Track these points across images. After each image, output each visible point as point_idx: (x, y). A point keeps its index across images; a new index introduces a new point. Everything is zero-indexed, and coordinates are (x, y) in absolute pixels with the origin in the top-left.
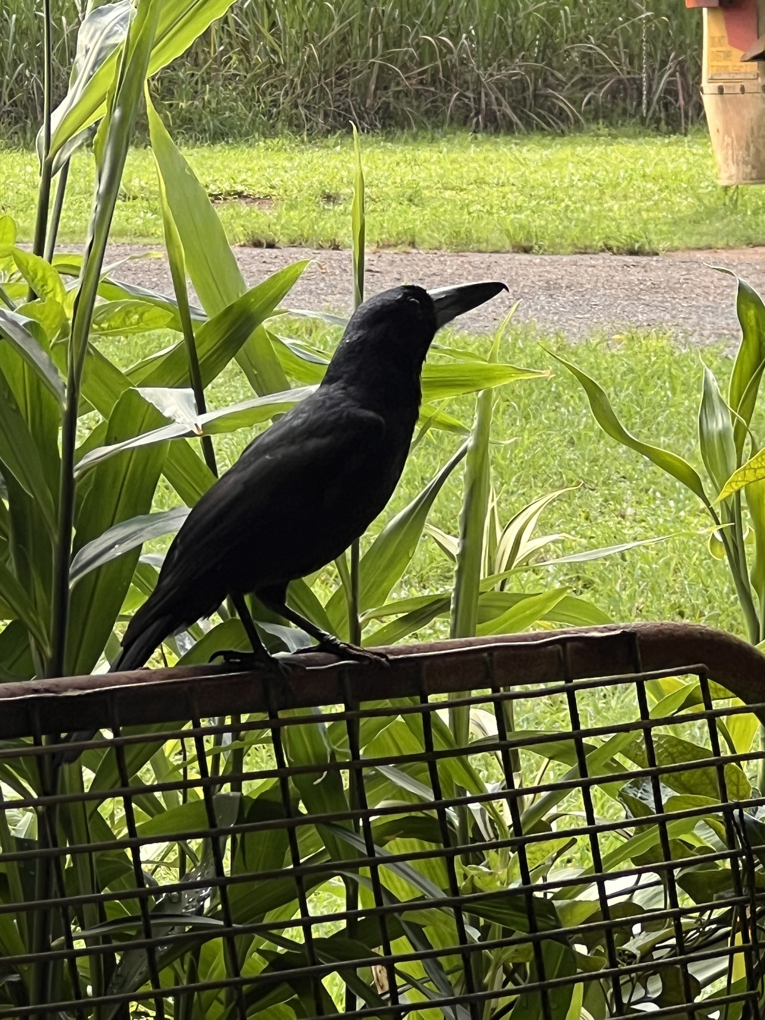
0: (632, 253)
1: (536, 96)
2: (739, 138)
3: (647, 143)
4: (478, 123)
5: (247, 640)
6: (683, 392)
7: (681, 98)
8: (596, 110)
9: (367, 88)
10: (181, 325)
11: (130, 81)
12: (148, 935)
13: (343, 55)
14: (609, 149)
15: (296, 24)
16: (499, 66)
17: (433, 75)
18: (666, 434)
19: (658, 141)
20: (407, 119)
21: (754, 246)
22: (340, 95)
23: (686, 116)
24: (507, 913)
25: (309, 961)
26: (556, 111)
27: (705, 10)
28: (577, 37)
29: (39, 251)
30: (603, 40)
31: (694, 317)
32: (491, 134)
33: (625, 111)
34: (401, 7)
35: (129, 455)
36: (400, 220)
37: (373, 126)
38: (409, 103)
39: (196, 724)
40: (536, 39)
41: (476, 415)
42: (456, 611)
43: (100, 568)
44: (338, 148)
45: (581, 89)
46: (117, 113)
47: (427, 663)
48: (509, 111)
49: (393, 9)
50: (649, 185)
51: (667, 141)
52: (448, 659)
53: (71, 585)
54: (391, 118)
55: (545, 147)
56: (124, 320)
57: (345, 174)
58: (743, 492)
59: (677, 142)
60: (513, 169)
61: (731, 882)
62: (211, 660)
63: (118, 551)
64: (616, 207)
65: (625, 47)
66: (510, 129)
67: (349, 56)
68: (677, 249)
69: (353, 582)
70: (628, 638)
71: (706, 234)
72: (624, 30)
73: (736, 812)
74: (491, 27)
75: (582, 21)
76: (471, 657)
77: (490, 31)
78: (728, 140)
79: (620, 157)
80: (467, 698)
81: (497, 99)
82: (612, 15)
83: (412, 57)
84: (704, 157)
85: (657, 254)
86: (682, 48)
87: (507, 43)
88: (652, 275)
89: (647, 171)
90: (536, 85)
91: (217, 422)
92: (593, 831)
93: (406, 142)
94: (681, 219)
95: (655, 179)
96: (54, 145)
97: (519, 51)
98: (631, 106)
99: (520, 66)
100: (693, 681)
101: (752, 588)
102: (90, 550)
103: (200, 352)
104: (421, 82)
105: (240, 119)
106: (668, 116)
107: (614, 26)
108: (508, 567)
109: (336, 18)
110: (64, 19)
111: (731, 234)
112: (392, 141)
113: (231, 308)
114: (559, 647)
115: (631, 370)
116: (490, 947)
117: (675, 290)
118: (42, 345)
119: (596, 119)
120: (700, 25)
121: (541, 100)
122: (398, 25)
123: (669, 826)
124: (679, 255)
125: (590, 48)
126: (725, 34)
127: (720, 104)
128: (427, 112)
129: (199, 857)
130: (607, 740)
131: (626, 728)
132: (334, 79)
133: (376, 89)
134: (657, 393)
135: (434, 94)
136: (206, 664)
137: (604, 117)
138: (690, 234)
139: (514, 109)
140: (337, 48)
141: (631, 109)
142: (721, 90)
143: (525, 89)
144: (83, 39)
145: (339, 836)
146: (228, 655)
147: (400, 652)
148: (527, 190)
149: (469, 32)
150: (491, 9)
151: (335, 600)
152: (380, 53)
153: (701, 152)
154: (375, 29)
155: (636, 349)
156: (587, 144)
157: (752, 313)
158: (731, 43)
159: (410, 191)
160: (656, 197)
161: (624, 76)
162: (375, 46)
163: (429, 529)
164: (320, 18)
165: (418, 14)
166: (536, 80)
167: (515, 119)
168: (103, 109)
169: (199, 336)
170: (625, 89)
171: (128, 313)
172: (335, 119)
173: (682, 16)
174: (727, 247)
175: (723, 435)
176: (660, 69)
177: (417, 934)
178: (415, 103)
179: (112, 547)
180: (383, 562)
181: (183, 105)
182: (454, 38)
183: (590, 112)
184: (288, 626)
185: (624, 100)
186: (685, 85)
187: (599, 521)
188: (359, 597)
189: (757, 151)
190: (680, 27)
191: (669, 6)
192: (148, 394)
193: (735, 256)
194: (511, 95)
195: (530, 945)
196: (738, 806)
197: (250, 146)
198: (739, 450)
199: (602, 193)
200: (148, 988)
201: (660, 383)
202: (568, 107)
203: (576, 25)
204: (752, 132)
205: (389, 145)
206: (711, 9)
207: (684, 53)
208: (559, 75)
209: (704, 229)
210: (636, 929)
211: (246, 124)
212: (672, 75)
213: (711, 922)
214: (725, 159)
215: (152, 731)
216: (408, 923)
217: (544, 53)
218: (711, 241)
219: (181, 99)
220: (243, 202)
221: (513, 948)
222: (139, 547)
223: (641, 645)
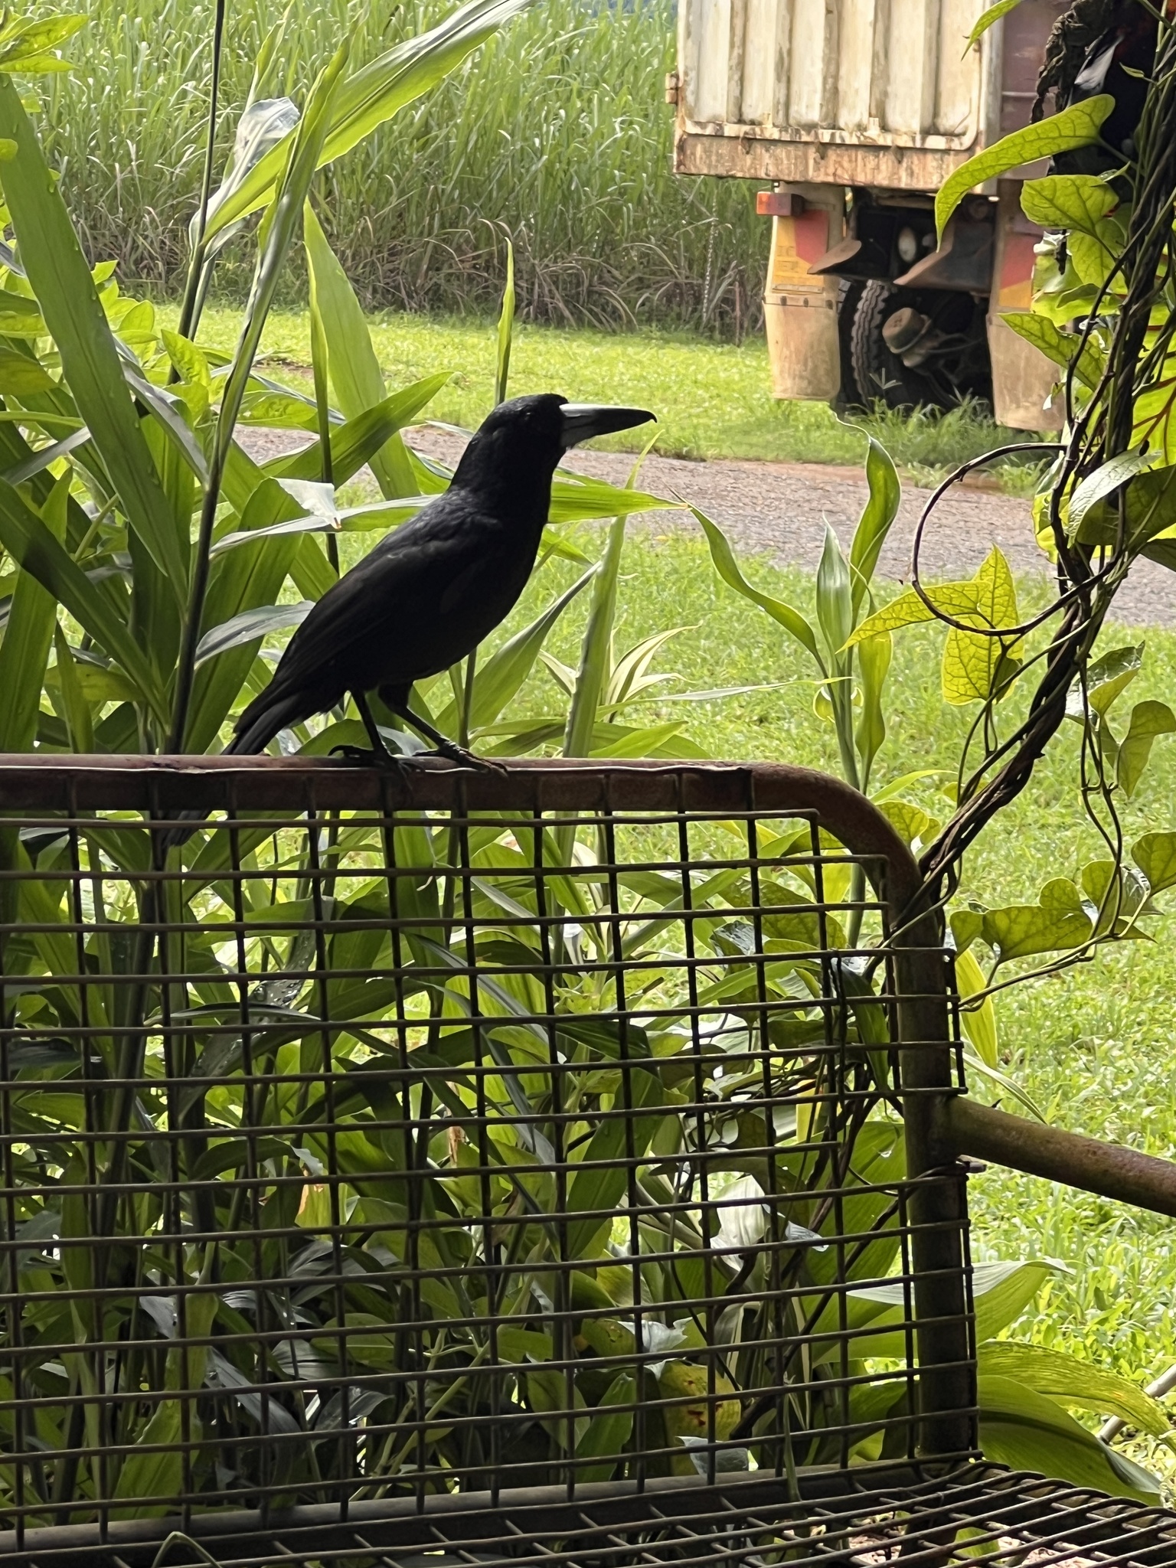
0: (679, 456)
1: (590, 293)
2: (797, 351)
3: (701, 351)
4: (528, 313)
5: (368, 739)
6: (727, 597)
7: (738, 307)
8: (651, 312)
9: (419, 267)
10: (318, 427)
11: (301, 170)
12: (245, 1021)
13: (398, 230)
14: (661, 352)
15: (353, 195)
16: (556, 258)
17: (487, 261)
18: (707, 638)
19: (711, 349)
20: (457, 303)
21: (805, 462)
22: (392, 271)
23: (742, 327)
24: (600, 1037)
25: (400, 1064)
26: (609, 309)
27: (775, 219)
28: (637, 235)
29: (184, 331)
30: (664, 241)
31: (740, 526)
32: (541, 326)
33: (679, 316)
34: (462, 188)
35: (259, 545)
36: (447, 400)
37: (421, 307)
38: (461, 287)
39: (312, 815)
40: (595, 234)
41: (608, 541)
42: (570, 733)
43: (219, 655)
44: (384, 325)
45: (638, 289)
46: (285, 200)
47: (543, 778)
48: (561, 305)
49: (454, 188)
50: (700, 392)
51: (719, 350)
52: (565, 777)
53: (196, 666)
54: (440, 300)
55: (595, 344)
56: (267, 411)
57: (389, 349)
58: (856, 650)
59: (729, 352)
60: (563, 364)
61: (823, 1032)
62: (331, 753)
63: (245, 637)
64: (665, 411)
65: (686, 251)
66: (560, 323)
67: (404, 232)
68: (725, 458)
69: (466, 697)
70: (743, 776)
71: (756, 445)
72: (686, 233)
73: (834, 961)
74: (551, 217)
75: (645, 219)
76: (587, 777)
77: (549, 222)
78: (786, 352)
79: (671, 362)
80: (573, 818)
81: (550, 291)
82: (676, 217)
83: (467, 241)
84: (757, 369)
85: (703, 460)
86: (743, 258)
87: (566, 235)
88: (700, 480)
89: (700, 377)
90: (591, 282)
91: (354, 520)
92: (692, 965)
93: (453, 326)
94: (731, 428)
95: (706, 387)
97: (577, 245)
98: (686, 311)
99: (577, 261)
100: (802, 826)
101: (856, 749)
102: (216, 634)
103: (334, 453)
104: (474, 267)
105: (287, 287)
106: (723, 325)
107: (676, 228)
108: (619, 700)
109: (395, 191)
111: (780, 448)
112: (439, 323)
113: (371, 411)
114: (675, 776)
115: (675, 571)
116: (577, 1069)
117: (723, 498)
118: (187, 422)
119: (649, 321)
120: (769, 229)
121: (596, 297)
122: (456, 205)
123: (768, 967)
124: (727, 464)
125: (650, 248)
126: (794, 244)
127: (782, 315)
128: (477, 298)
129: (285, 960)
130: (707, 878)
131: (734, 865)
132: (386, 255)
133: (429, 269)
134: (700, 596)
135: (486, 280)
136: (326, 756)
137: (659, 320)
138: (740, 444)
139: (566, 303)
140: (394, 223)
141: (686, 314)
142: (784, 301)
143: (579, 284)
145: (430, 949)
146: (348, 750)
147: (517, 765)
148: (575, 385)
149: (528, 220)
150: (553, 200)
151: (446, 714)
152: (436, 231)
153: (754, 364)
154: (432, 209)
155: (681, 551)
156: (638, 345)
157: (881, 473)
158: (799, 255)
159: (458, 373)
160: (707, 404)
161: (682, 280)
162: (431, 225)
163: (545, 655)
164: (378, 191)
165: (479, 196)
166: (592, 276)
167: (567, 313)
168: (271, 194)
169: (334, 437)
170: (681, 294)
171: (271, 404)
172: (383, 295)
173: (748, 226)
174: (776, 461)
175: (840, 594)
176: (719, 277)
177: (502, 1050)
178: (466, 288)
179: (238, 633)
180: (496, 682)
181: (230, 266)
182: (513, 223)
183: (643, 314)
184: (401, 730)
185: (679, 305)
186: (743, 295)
187: (634, 716)
188: (471, 713)
189: (816, 367)
190: (744, 234)
191: (735, 213)
192: (288, 484)
193: (782, 470)
194: (565, 289)
195: (619, 1073)
196: (837, 954)
197: (296, 314)
198: (856, 610)
199: (652, 394)
200: (239, 1074)
201: (703, 586)
202: (622, 307)
203: (638, 224)
204: (812, 347)
205: (436, 327)
206: (781, 217)
207: (746, 263)
208: (616, 273)
209: (754, 440)
210: (718, 1072)
211: (293, 292)
212: (730, 284)
213: (793, 1072)
214: (782, 372)
215: (265, 817)
216: (494, 1042)
217: (603, 249)
218: (760, 453)
219: (228, 260)
220: (286, 369)
221: (601, 1073)
222: (261, 638)
223: (756, 784)
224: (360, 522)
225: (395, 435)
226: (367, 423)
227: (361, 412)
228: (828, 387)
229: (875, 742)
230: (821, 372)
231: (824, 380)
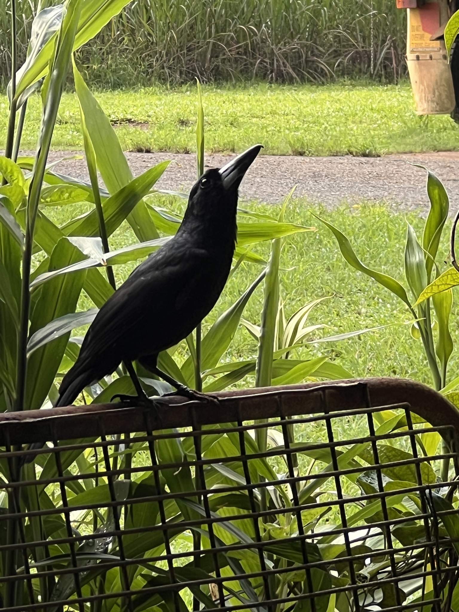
0: (365, 155)
1: (307, 62)
2: (428, 86)
3: (375, 90)
4: (272, 77)
6: (396, 239)
7: (394, 62)
8: (343, 70)
9: (205, 56)
10: (94, 199)
11: (63, 53)
12: (75, 566)
13: (191, 36)
14: (351, 93)
15: (163, 18)
16: (285, 43)
17: (245, 49)
18: (385, 264)
19: (380, 88)
20: (230, 75)
21: (438, 151)
22: (190, 61)
23: (397, 73)
24: (290, 552)
25: (171, 581)
26: (319, 70)
27: (408, 10)
28: (332, 26)
29: (9, 155)
30: (347, 27)
31: (402, 194)
32: (280, 84)
33: (360, 70)
34: (226, 9)
35: (62, 277)
36: (226, 136)
37: (209, 80)
38: (231, 66)
39: (104, 439)
40: (307, 27)
41: (271, 253)
42: (259, 371)
43: (45, 345)
44: (188, 93)
45: (334, 57)
46: (55, 73)
47: (242, 402)
48: (291, 70)
49: (221, 9)
50: (375, 115)
51: (386, 88)
52: (254, 400)
53: (28, 355)
54: (220, 75)
55: (312, 92)
56: (60, 197)
57: (192, 108)
58: (431, 299)
59: (391, 89)
60: (294, 106)
61: (424, 533)
62: (111, 400)
63: (56, 335)
64: (355, 128)
65: (360, 32)
66: (291, 81)
67: (195, 37)
68: (392, 153)
69: (197, 354)
70: (362, 387)
71: (410, 144)
72: (359, 22)
73: (427, 491)
74: (280, 20)
75: (335, 16)
76: (268, 398)
77: (279, 23)
78: (422, 87)
79: (357, 98)
80: (265, 423)
81: (284, 63)
82: (353, 13)
83: (232, 38)
84: (408, 98)
85: (380, 156)
86: (394, 33)
87: (290, 29)
88: (377, 169)
89: (374, 106)
90: (307, 55)
91: (116, 258)
92: (341, 503)
93: (229, 89)
94: (394, 135)
95: (378, 111)
96: (18, 91)
97: (297, 34)
98: (364, 67)
99: (297, 44)
100: (401, 413)
101: (437, 357)
102: (39, 335)
103: (105, 216)
104: (238, 53)
105: (130, 75)
106: (386, 73)
107: (353, 19)
108: (290, 345)
109: (187, 14)
110: (24, 15)
111: (424, 144)
112: (220, 89)
114: (321, 392)
115: (364, 226)
116: (280, 572)
117: (390, 178)
118: (10, 212)
119: (343, 75)
120: (405, 19)
121: (310, 64)
122: (224, 19)
123: (387, 499)
124: (393, 157)
125: (339, 33)
126: (420, 24)
127: (417, 66)
128: (241, 71)
129: (105, 518)
130: (350, 448)
131: (361, 441)
132: (185, 51)
133: (211, 57)
134: (380, 240)
135: (246, 60)
136: (109, 402)
137: (348, 74)
138: (400, 144)
139: (294, 69)
140: (188, 32)
141: (364, 69)
142: (418, 58)
143: (300, 57)
144: (35, 28)
145: (189, 506)
146: (122, 397)
147: (225, 395)
148: (301, 118)
149: (267, 23)
150: (280, 10)
151: (186, 364)
152: (213, 35)
153: (406, 95)
154: (210, 22)
155: (367, 213)
156: (338, 90)
157: (436, 191)
158: (424, 30)
159: (231, 119)
160: (379, 122)
161: (360, 49)
162: (210, 31)
163: (243, 321)
164: (177, 15)
165: (236, 12)
166: (307, 52)
167: (295, 75)
168: (47, 70)
169: (105, 206)
170: (360, 57)
171: (62, 192)
172: (186, 75)
173: (395, 14)
174: (422, 152)
175: (419, 265)
176: (381, 45)
177: (236, 565)
178: (234, 66)
179: (52, 332)
180: (216, 341)
181: (95, 67)
182: (258, 26)
183: (339, 71)
184: (158, 380)
185: (360, 64)
186: (397, 55)
187: (345, 316)
188: (201, 363)
189: (440, 95)
190: (393, 19)
191: (387, 7)
192: (74, 240)
193: (426, 157)
194: (292, 61)
195: (304, 571)
196: (429, 487)
197: (136, 92)
198: (429, 274)
199: (347, 119)
200: (75, 597)
201: (381, 233)
202: (326, 68)
203: (331, 19)
204: (437, 83)
205: (219, 91)
206: (412, 9)
207: (396, 35)
208: (321, 49)
209: (408, 141)
210: (368, 561)
211: (133, 78)
212: (389, 49)
213: (412, 557)
214: (421, 99)
215: (77, 443)
216: (230, 558)
217: (312, 35)
218: (412, 148)
219: (94, 63)
220: (131, 125)
221: (294, 573)
222: (69, 333)
223: (370, 391)
224: (119, 259)
225: (140, 201)
226: (123, 195)
227: (119, 190)
228: (448, 105)
229: (447, 352)
230: (444, 97)
231: (446, 101)
